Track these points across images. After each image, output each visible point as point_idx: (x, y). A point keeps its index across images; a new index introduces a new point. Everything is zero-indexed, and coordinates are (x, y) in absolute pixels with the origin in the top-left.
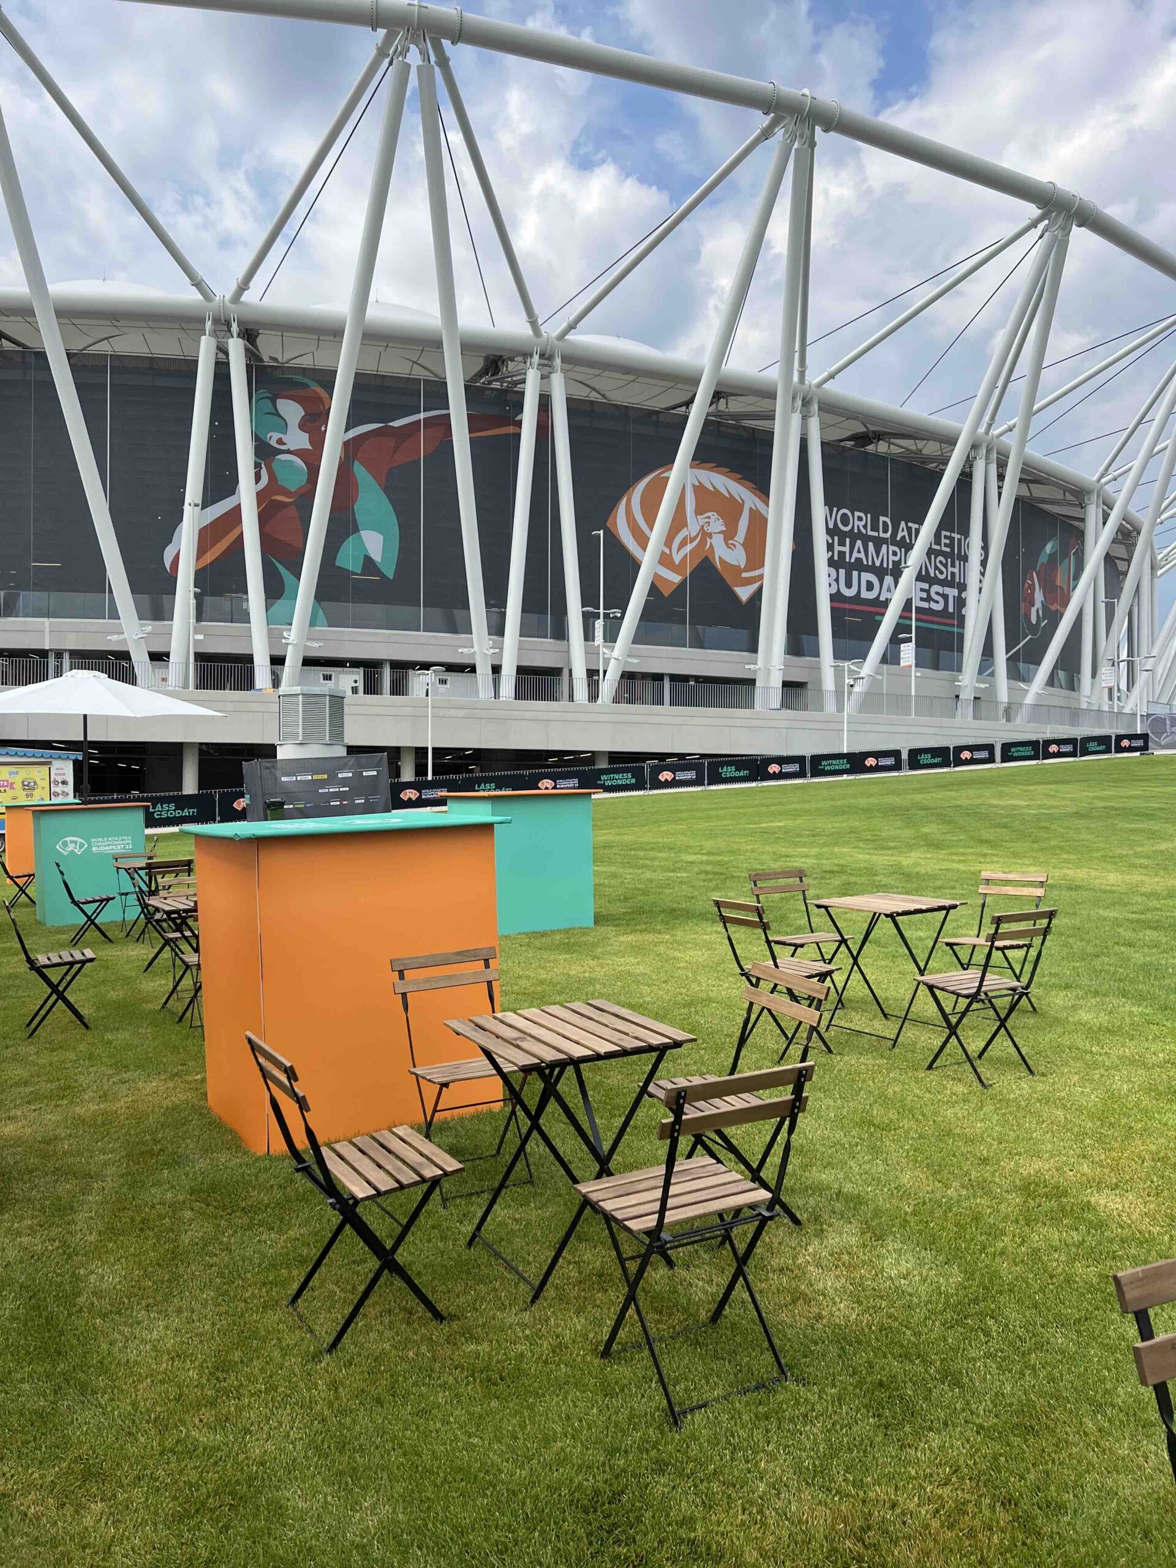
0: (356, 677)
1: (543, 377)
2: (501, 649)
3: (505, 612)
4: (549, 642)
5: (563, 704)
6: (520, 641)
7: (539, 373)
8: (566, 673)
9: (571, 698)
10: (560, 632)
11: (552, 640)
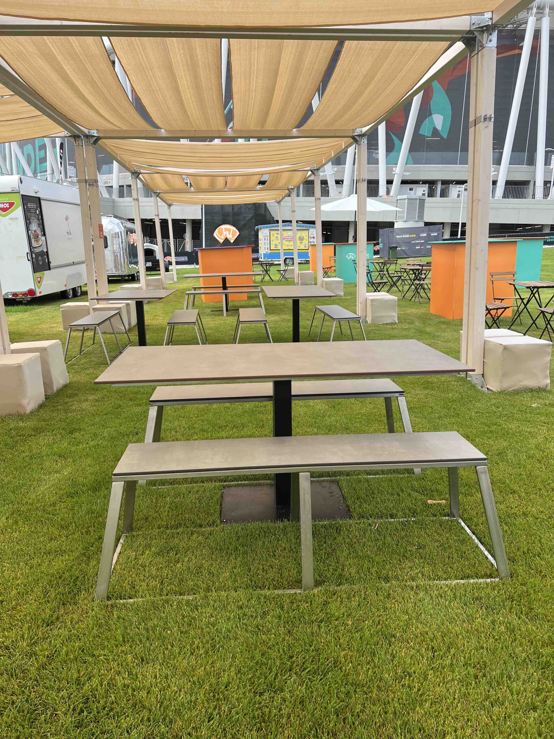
0: (425, 189)
1: (537, 20)
2: (498, 172)
3: (502, 152)
4: (524, 167)
5: (529, 200)
6: (509, 167)
7: (535, 18)
8: (532, 184)
9: (534, 196)
10: (531, 161)
11: (526, 166)
